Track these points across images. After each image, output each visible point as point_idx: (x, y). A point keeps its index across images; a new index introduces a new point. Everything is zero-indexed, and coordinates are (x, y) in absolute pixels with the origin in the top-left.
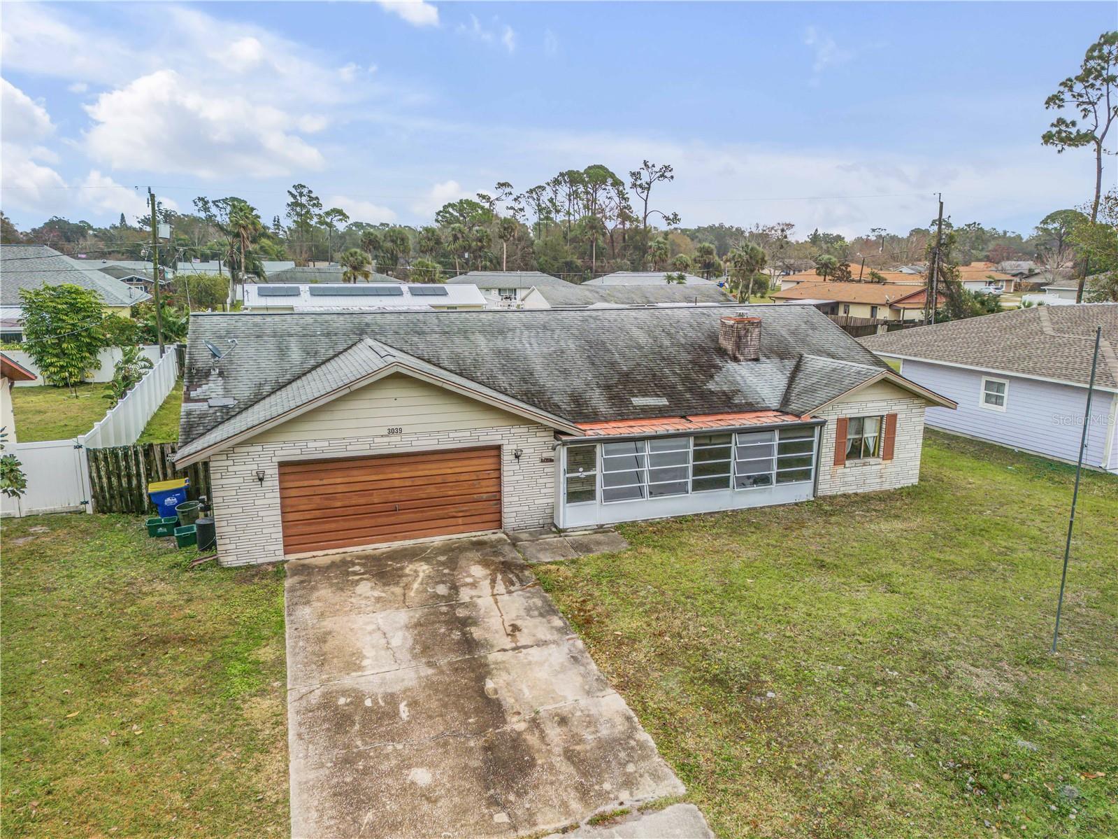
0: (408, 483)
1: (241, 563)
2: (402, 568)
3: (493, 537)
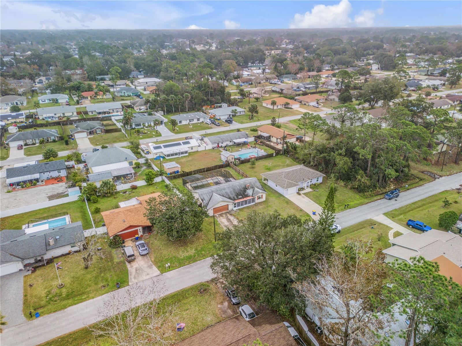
0: (222, 208)
1: (211, 216)
2: (223, 214)
3: (228, 211)
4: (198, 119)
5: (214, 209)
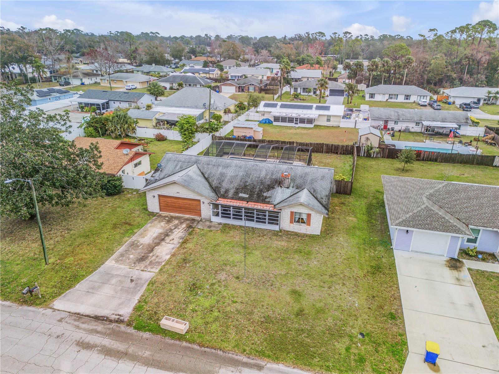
0: (182, 203)
1: (151, 211)
2: (174, 221)
3: (198, 219)
4: (407, 97)
5: (159, 196)
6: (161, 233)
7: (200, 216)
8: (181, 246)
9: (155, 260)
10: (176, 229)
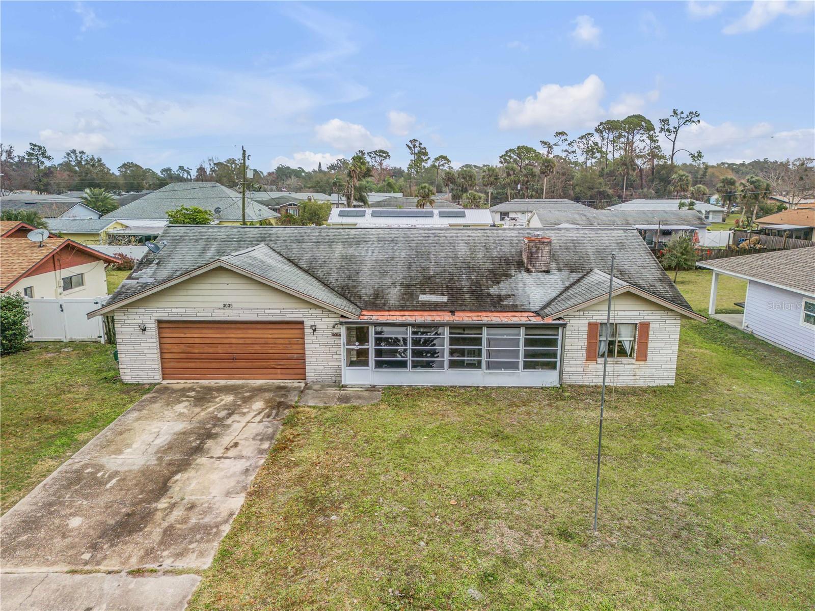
0: (241, 341)
1: (134, 381)
2: (216, 397)
3: (296, 385)
5: (161, 324)
6: (184, 433)
7: (303, 375)
8: (274, 461)
9: (185, 520)
10: (236, 417)
